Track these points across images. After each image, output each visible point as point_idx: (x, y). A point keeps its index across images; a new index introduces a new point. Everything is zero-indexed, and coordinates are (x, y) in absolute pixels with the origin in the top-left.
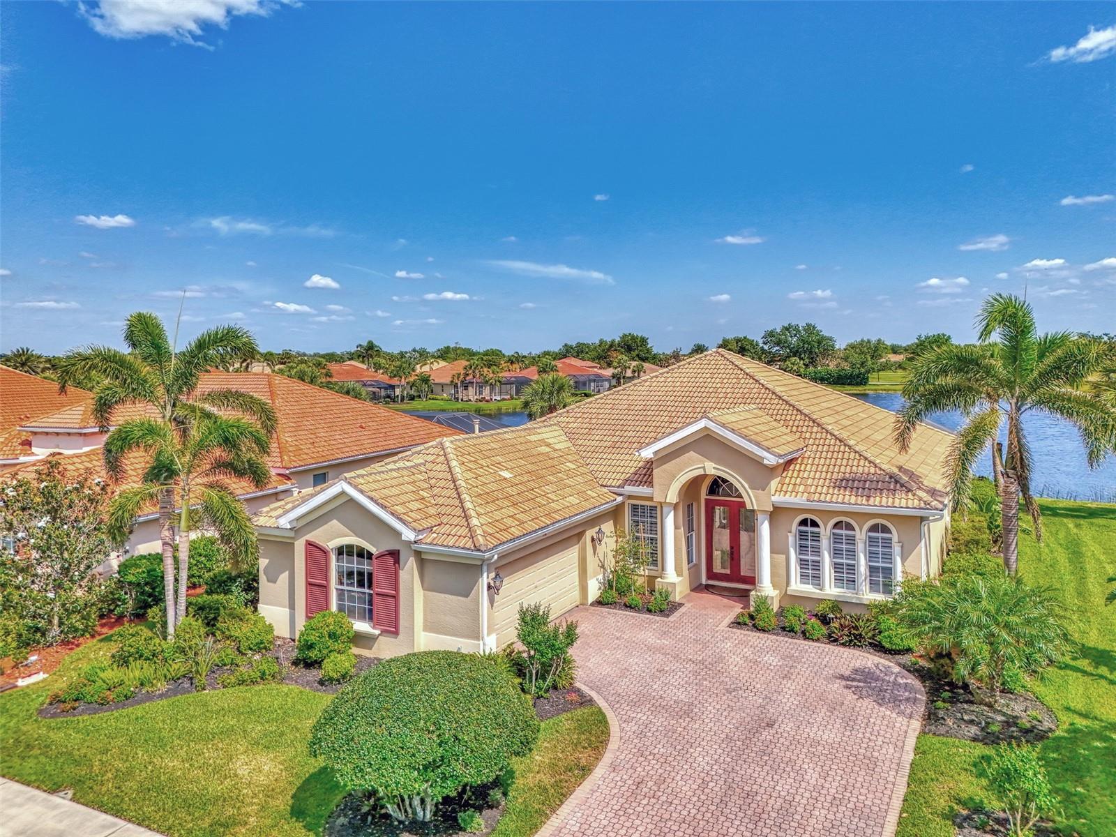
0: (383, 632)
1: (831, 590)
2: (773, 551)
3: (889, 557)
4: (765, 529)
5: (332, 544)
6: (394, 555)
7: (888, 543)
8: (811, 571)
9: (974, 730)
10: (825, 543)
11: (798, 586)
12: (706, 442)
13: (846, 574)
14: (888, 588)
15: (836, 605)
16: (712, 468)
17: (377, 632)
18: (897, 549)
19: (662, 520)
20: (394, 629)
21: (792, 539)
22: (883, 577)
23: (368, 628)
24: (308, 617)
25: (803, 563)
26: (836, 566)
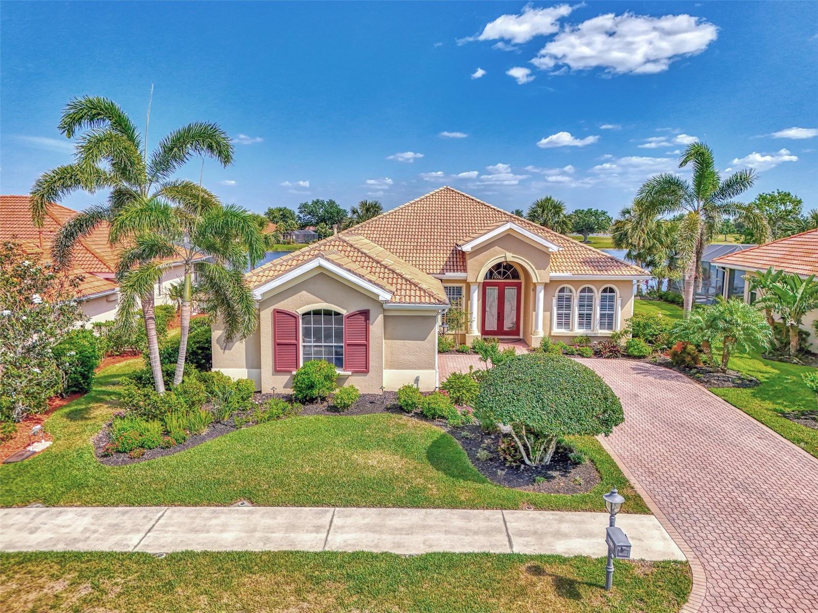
0: (355, 372)
1: (578, 331)
2: (545, 310)
3: (612, 307)
4: (541, 295)
5: (301, 311)
6: (365, 314)
7: (612, 299)
8: (564, 320)
9: (731, 385)
10: (575, 301)
11: (557, 331)
12: (509, 239)
13: (586, 319)
14: (610, 326)
15: (586, 337)
16: (510, 256)
17: (350, 373)
18: (618, 302)
19: (469, 298)
20: (364, 369)
21: (555, 301)
22: (608, 320)
23: (339, 372)
24: (277, 371)
25: (559, 316)
26: (581, 316)
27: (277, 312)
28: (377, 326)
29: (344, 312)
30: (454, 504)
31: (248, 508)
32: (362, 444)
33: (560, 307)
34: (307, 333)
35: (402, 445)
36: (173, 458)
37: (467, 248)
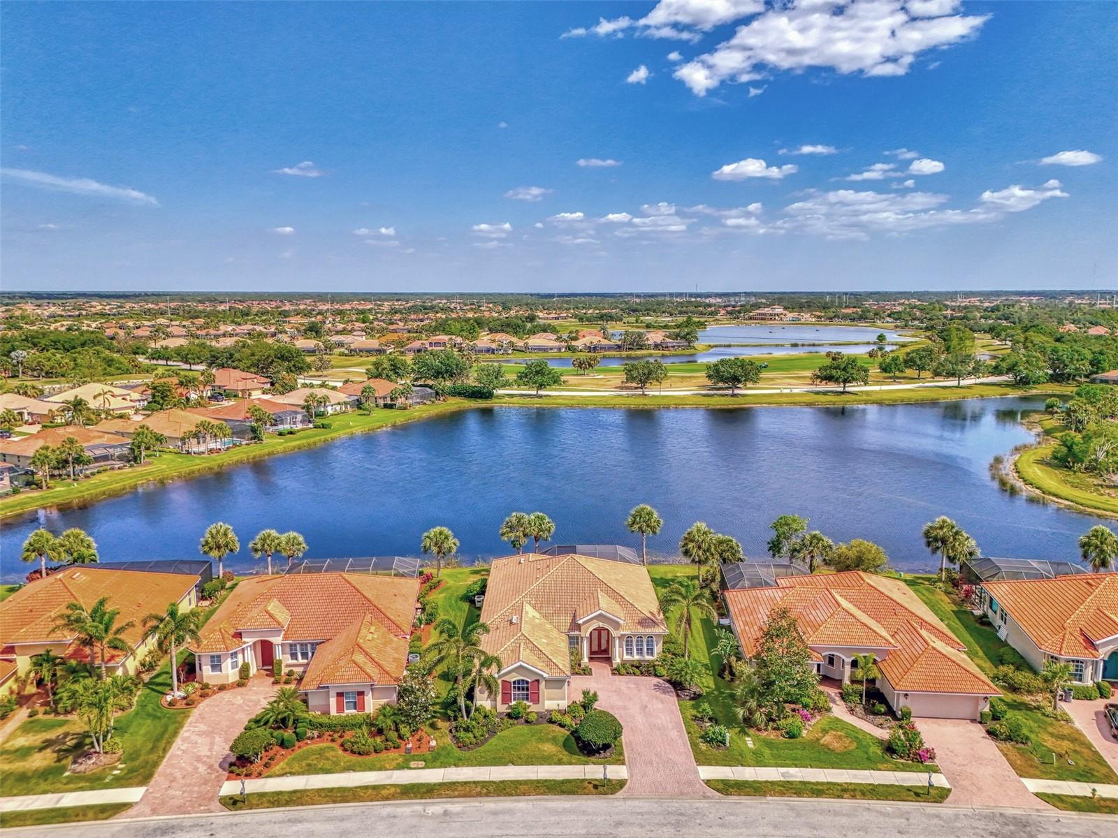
0: (534, 703)
1: (636, 657)
2: (620, 647)
3: (652, 645)
4: (617, 642)
5: (512, 680)
6: (538, 681)
7: (652, 641)
8: (630, 652)
9: (688, 698)
10: (634, 643)
11: (626, 657)
12: (601, 617)
13: (640, 651)
14: (652, 654)
15: (639, 661)
16: (601, 625)
17: (532, 704)
18: (655, 643)
19: (582, 642)
20: (537, 701)
21: (624, 643)
22: (651, 652)
23: (528, 704)
24: (503, 703)
25: (627, 650)
26: (637, 650)
27: (503, 681)
28: (542, 685)
29: (529, 680)
30: (571, 764)
31: (513, 767)
32: (541, 740)
33: (627, 645)
34: (514, 687)
35: (554, 740)
36: (482, 749)
37: (580, 622)
